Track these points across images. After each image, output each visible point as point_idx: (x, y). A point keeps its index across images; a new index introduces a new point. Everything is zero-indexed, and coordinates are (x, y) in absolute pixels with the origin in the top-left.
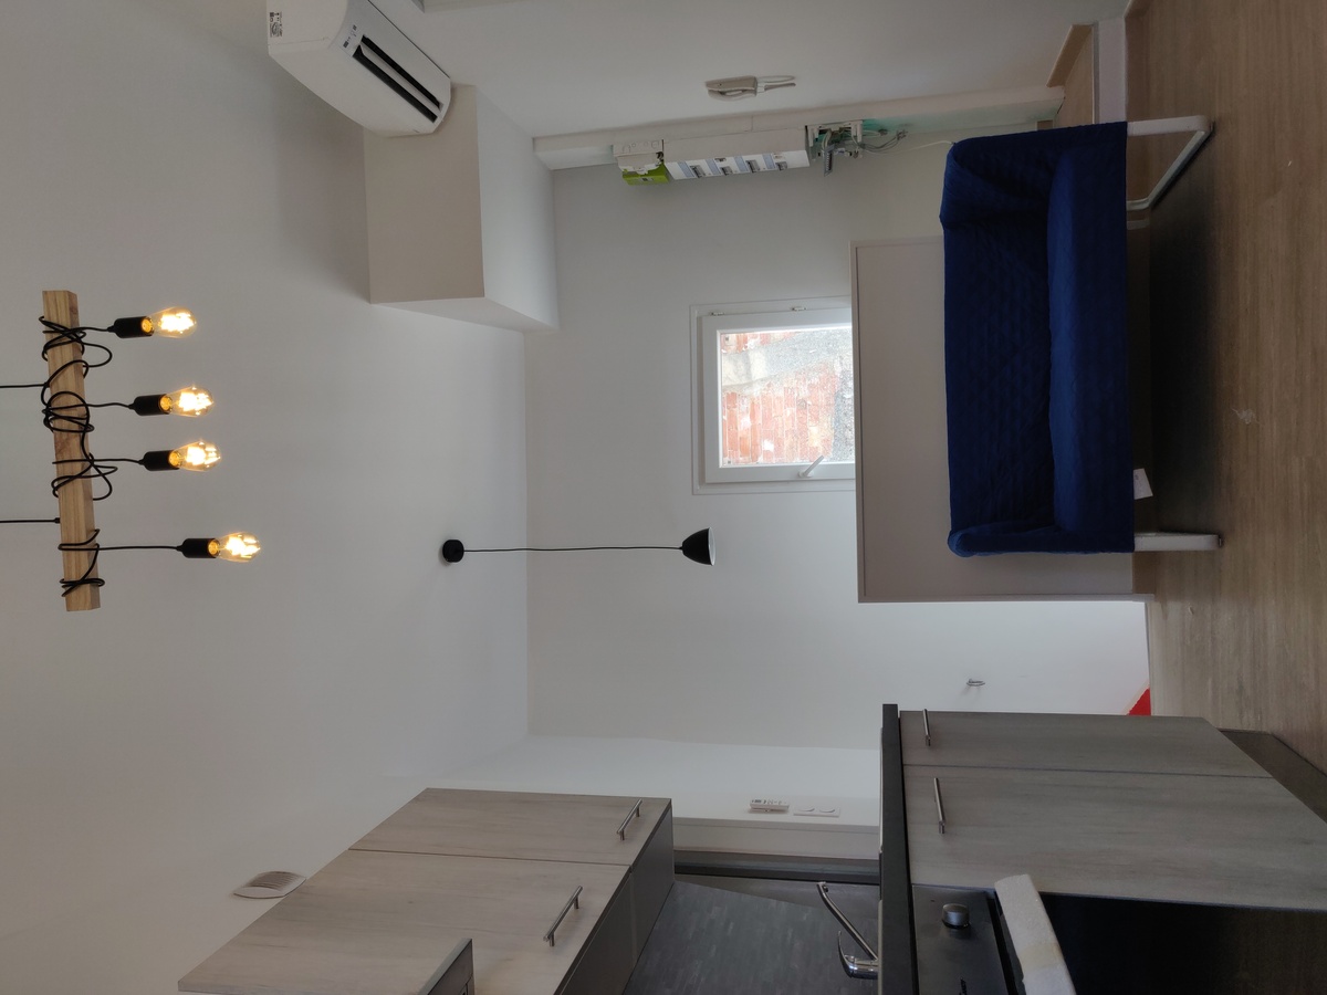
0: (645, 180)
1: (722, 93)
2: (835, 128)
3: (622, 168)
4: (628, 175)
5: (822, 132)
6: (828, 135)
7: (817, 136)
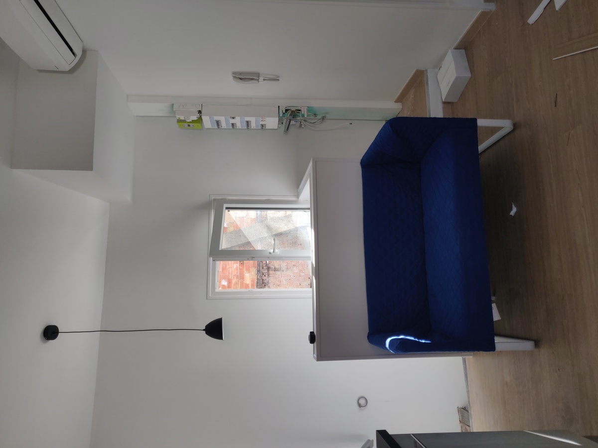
0: (189, 126)
1: (241, 79)
2: (293, 109)
3: (178, 117)
4: (179, 121)
5: (286, 110)
6: (290, 112)
7: (284, 112)
